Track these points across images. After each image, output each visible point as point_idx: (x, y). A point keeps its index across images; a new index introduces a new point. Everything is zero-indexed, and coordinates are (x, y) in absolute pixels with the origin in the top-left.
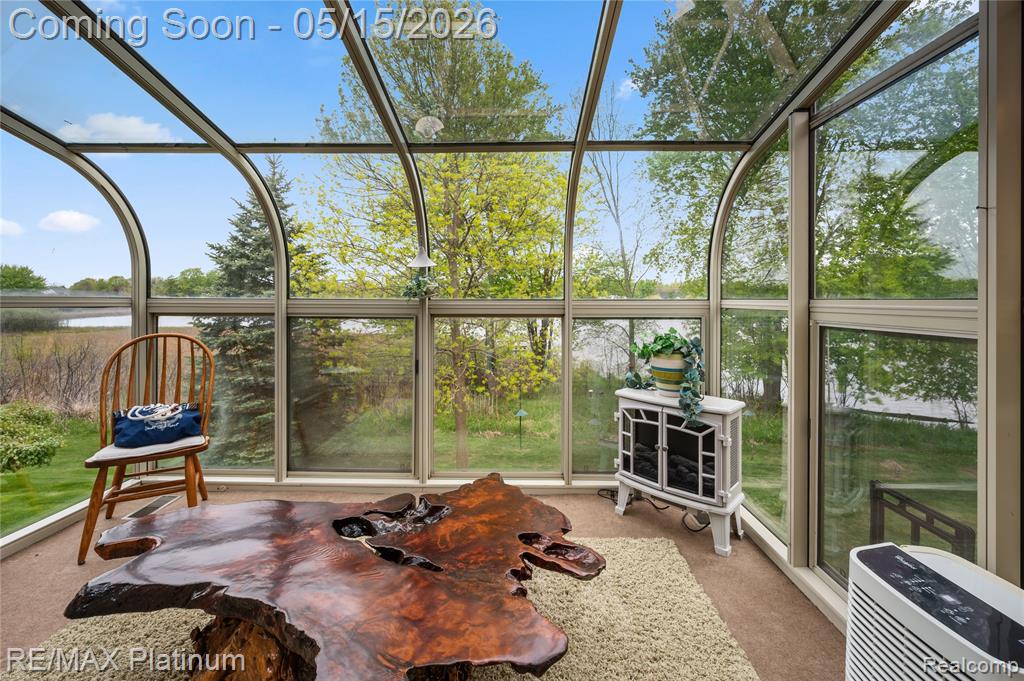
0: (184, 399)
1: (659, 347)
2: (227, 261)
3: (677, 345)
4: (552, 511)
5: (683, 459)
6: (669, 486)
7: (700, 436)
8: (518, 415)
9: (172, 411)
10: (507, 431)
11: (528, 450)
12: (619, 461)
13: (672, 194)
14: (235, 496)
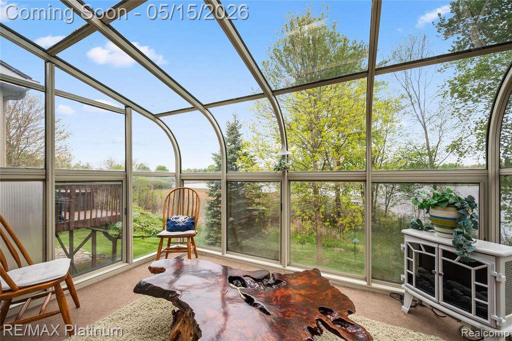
0: (190, 215)
1: (436, 202)
2: (218, 160)
3: (451, 200)
4: (345, 298)
5: (459, 285)
6: (444, 301)
7: (473, 270)
8: (354, 241)
9: (185, 218)
10: (348, 249)
11: (360, 262)
12: (404, 277)
13: (470, 103)
14: (207, 258)
